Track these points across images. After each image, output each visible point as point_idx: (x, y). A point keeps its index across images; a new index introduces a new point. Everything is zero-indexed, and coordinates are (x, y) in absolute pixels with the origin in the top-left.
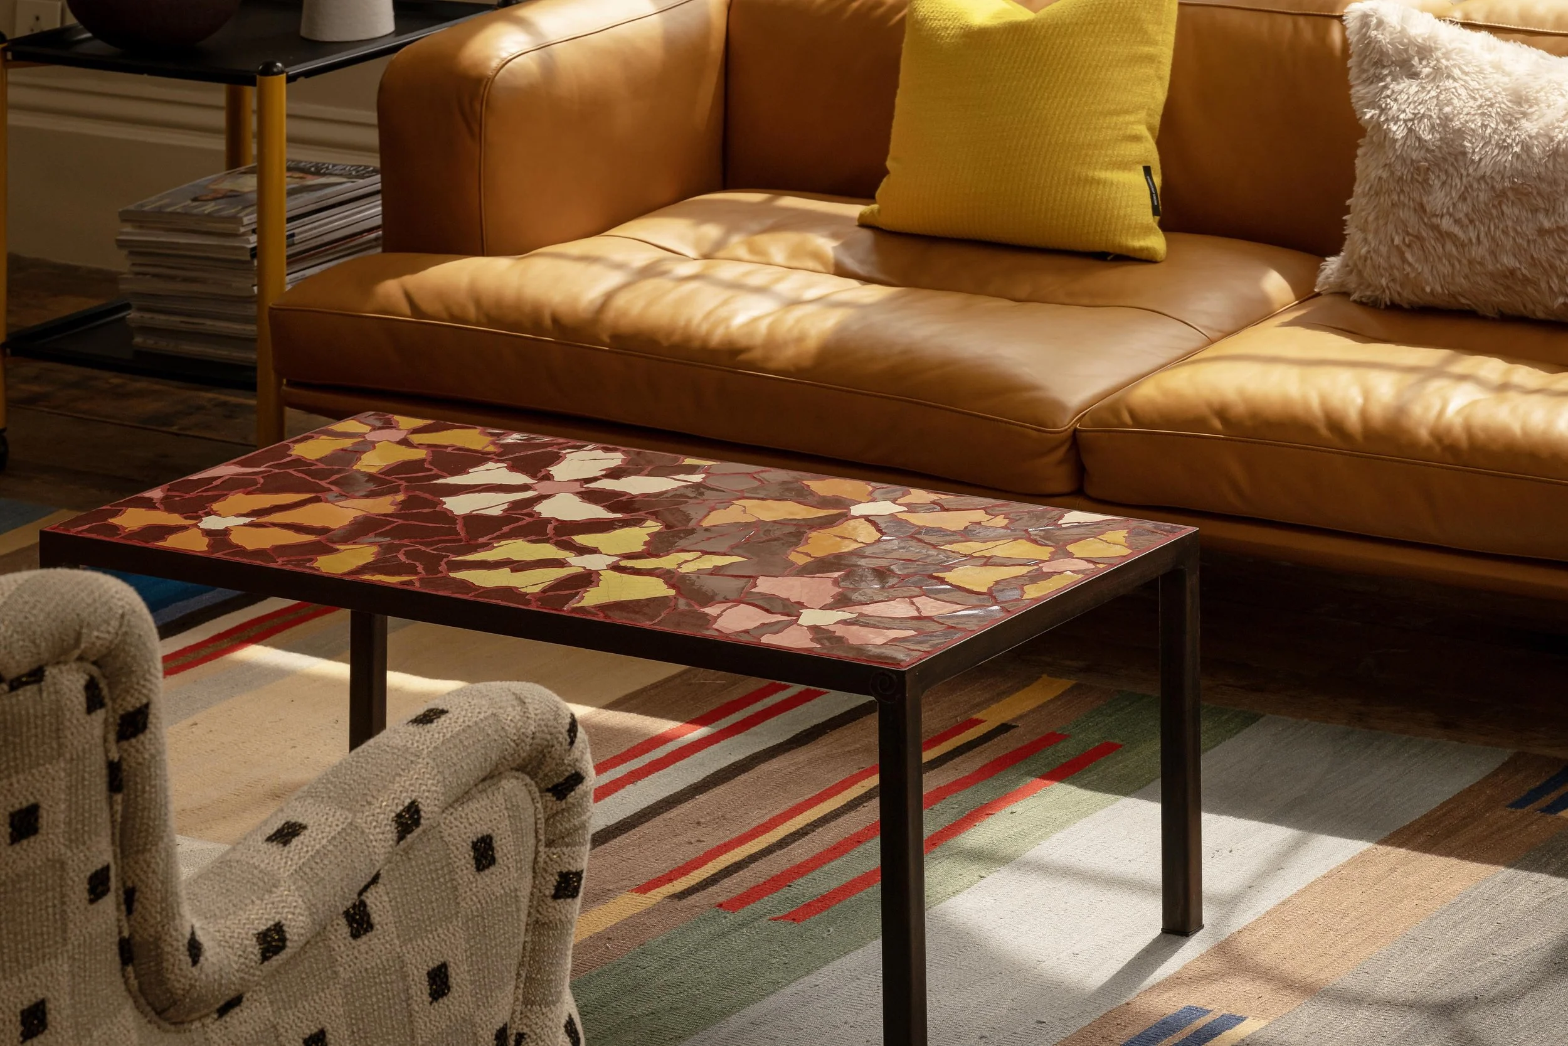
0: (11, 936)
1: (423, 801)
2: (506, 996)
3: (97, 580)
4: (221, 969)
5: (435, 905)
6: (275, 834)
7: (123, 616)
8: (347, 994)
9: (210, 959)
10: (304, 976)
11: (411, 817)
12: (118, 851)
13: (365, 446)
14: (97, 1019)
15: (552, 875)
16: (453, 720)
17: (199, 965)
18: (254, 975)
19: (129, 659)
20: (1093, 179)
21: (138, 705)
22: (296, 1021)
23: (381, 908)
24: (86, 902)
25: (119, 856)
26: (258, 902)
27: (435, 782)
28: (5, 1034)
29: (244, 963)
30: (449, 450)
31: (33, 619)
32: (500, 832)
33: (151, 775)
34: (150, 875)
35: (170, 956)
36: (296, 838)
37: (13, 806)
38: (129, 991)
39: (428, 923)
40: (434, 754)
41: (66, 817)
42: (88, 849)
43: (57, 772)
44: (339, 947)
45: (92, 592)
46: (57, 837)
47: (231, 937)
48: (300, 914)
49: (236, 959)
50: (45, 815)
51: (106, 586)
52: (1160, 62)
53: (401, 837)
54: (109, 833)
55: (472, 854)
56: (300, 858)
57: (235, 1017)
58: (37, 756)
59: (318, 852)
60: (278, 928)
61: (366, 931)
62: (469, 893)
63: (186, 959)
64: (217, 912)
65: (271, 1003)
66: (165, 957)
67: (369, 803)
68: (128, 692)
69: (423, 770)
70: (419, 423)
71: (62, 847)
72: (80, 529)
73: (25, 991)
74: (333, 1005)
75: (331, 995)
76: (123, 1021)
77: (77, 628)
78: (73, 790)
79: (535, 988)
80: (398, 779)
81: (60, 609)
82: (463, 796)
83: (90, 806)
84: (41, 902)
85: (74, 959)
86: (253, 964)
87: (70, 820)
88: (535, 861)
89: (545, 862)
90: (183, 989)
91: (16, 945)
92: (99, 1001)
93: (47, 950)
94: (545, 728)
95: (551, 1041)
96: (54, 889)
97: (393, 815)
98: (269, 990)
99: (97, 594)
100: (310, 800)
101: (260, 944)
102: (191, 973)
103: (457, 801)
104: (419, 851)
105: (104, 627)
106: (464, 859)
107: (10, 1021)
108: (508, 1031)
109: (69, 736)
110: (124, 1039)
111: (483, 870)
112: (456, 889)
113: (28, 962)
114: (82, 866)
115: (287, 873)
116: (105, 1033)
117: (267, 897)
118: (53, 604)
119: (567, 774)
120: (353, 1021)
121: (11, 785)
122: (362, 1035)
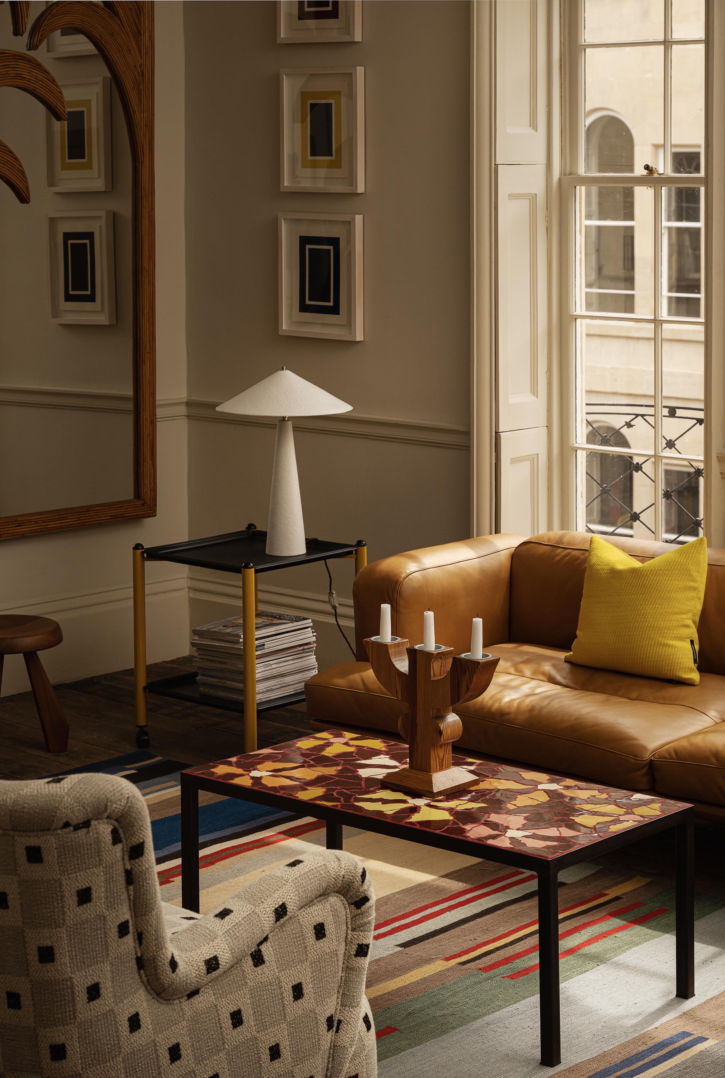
0: (80, 951)
1: (288, 903)
2: (332, 1001)
3: (116, 780)
4: (187, 976)
5: (295, 954)
6: (218, 914)
7: (128, 798)
8: (252, 993)
9: (181, 970)
10: (230, 983)
11: (282, 911)
12: (133, 914)
13: (329, 744)
14: (126, 994)
15: (354, 945)
16: (305, 866)
17: (176, 973)
18: (203, 980)
19: (132, 819)
20: (667, 644)
21: (138, 843)
22: (226, 1004)
23: (269, 953)
24: (118, 937)
25: (133, 916)
26: (207, 945)
27: (294, 895)
28: (80, 998)
29: (198, 974)
30: (365, 748)
31: (84, 796)
32: (328, 922)
33: (146, 878)
34: (149, 927)
35: (161, 967)
36: (228, 916)
37: (78, 887)
38: (142, 982)
39: (292, 963)
40: (295, 881)
41: (105, 895)
42: (117, 911)
43: (99, 872)
44: (248, 970)
45: (113, 785)
46: (101, 904)
47: (192, 961)
48: (226, 953)
49: (194, 971)
50: (94, 893)
51: (120, 783)
52: (699, 591)
53: (277, 920)
54: (128, 904)
55: (314, 931)
56: (228, 926)
57: (196, 1000)
58: (89, 864)
59: (237, 924)
60: (215, 958)
61: (261, 964)
62: (312, 950)
63: (169, 969)
64: (187, 948)
65: (214, 994)
66: (159, 967)
67: (263, 902)
68: (133, 836)
69: (289, 889)
70: (355, 736)
71: (104, 910)
72: (198, 772)
73: (89, 977)
74: (245, 998)
75: (244, 993)
76: (139, 997)
77: (105, 802)
78: (108, 882)
79: (347, 999)
80: (277, 891)
81: (97, 792)
82: (310, 903)
83: (117, 891)
84: (94, 935)
85: (113, 965)
86: (203, 975)
87: (107, 897)
88: (346, 938)
89: (351, 939)
90: (169, 984)
91: (83, 955)
92: (127, 986)
93: (99, 959)
94: (349, 873)
95: (354, 1024)
96: (101, 930)
97: (274, 909)
98: (213, 988)
99: (115, 786)
100: (237, 899)
101: (206, 965)
102: (172, 976)
103: (307, 905)
104: (288, 927)
105: (119, 803)
106: (310, 934)
107: (82, 991)
108: (334, 1018)
109: (104, 855)
110: (140, 1005)
111: (319, 939)
112: (306, 947)
113: (90, 964)
114: (114, 919)
115: (222, 933)
116: (130, 1002)
117: (211, 943)
118: (94, 790)
119: (361, 896)
120: (255, 1007)
121: (77, 877)
122: (260, 1014)
